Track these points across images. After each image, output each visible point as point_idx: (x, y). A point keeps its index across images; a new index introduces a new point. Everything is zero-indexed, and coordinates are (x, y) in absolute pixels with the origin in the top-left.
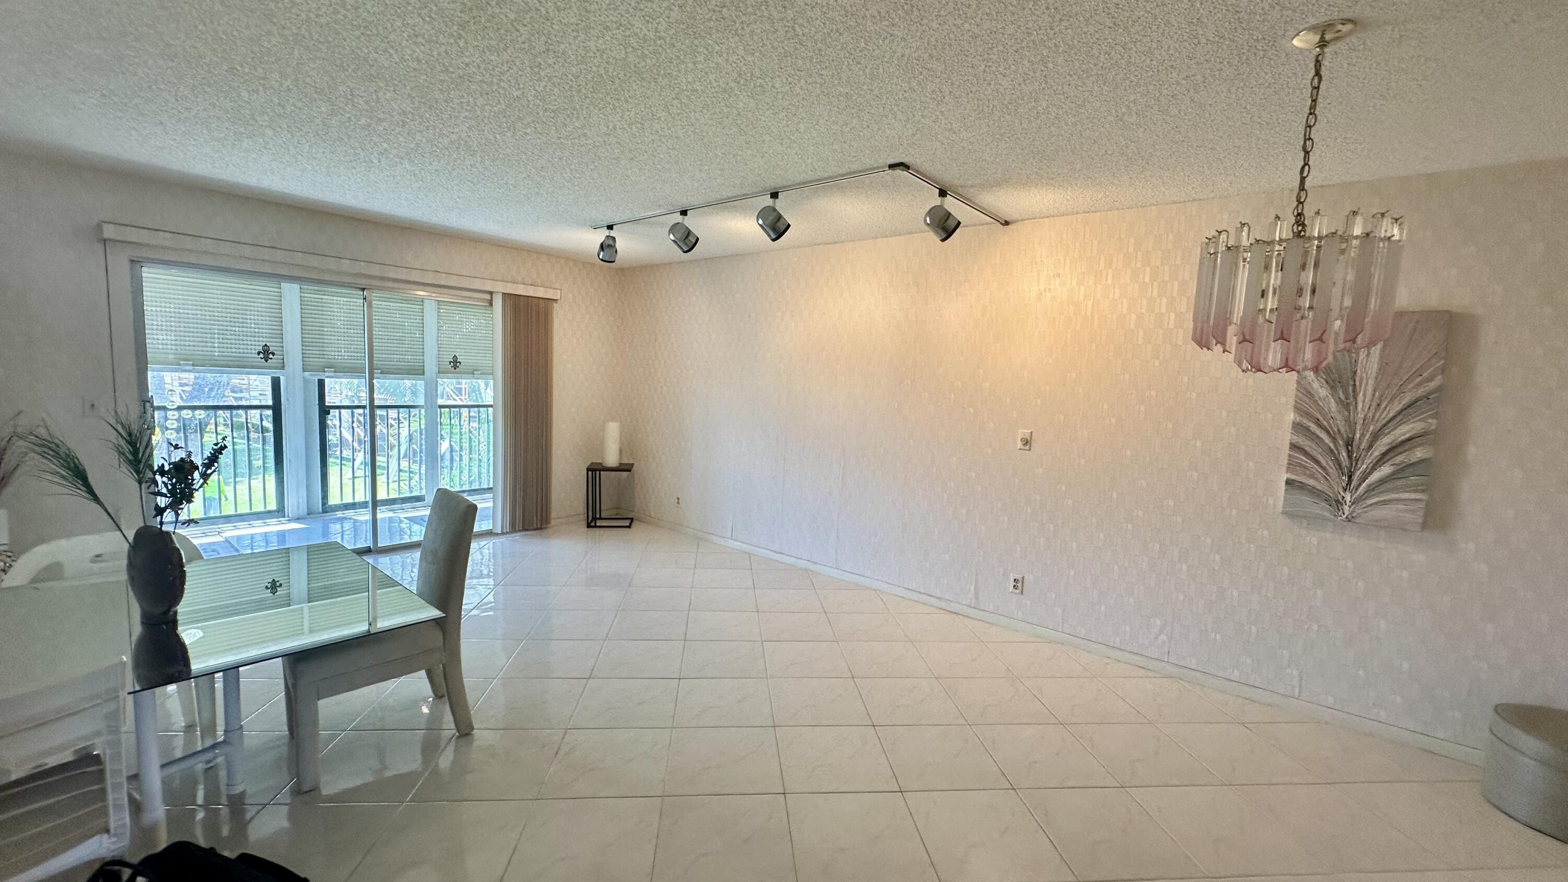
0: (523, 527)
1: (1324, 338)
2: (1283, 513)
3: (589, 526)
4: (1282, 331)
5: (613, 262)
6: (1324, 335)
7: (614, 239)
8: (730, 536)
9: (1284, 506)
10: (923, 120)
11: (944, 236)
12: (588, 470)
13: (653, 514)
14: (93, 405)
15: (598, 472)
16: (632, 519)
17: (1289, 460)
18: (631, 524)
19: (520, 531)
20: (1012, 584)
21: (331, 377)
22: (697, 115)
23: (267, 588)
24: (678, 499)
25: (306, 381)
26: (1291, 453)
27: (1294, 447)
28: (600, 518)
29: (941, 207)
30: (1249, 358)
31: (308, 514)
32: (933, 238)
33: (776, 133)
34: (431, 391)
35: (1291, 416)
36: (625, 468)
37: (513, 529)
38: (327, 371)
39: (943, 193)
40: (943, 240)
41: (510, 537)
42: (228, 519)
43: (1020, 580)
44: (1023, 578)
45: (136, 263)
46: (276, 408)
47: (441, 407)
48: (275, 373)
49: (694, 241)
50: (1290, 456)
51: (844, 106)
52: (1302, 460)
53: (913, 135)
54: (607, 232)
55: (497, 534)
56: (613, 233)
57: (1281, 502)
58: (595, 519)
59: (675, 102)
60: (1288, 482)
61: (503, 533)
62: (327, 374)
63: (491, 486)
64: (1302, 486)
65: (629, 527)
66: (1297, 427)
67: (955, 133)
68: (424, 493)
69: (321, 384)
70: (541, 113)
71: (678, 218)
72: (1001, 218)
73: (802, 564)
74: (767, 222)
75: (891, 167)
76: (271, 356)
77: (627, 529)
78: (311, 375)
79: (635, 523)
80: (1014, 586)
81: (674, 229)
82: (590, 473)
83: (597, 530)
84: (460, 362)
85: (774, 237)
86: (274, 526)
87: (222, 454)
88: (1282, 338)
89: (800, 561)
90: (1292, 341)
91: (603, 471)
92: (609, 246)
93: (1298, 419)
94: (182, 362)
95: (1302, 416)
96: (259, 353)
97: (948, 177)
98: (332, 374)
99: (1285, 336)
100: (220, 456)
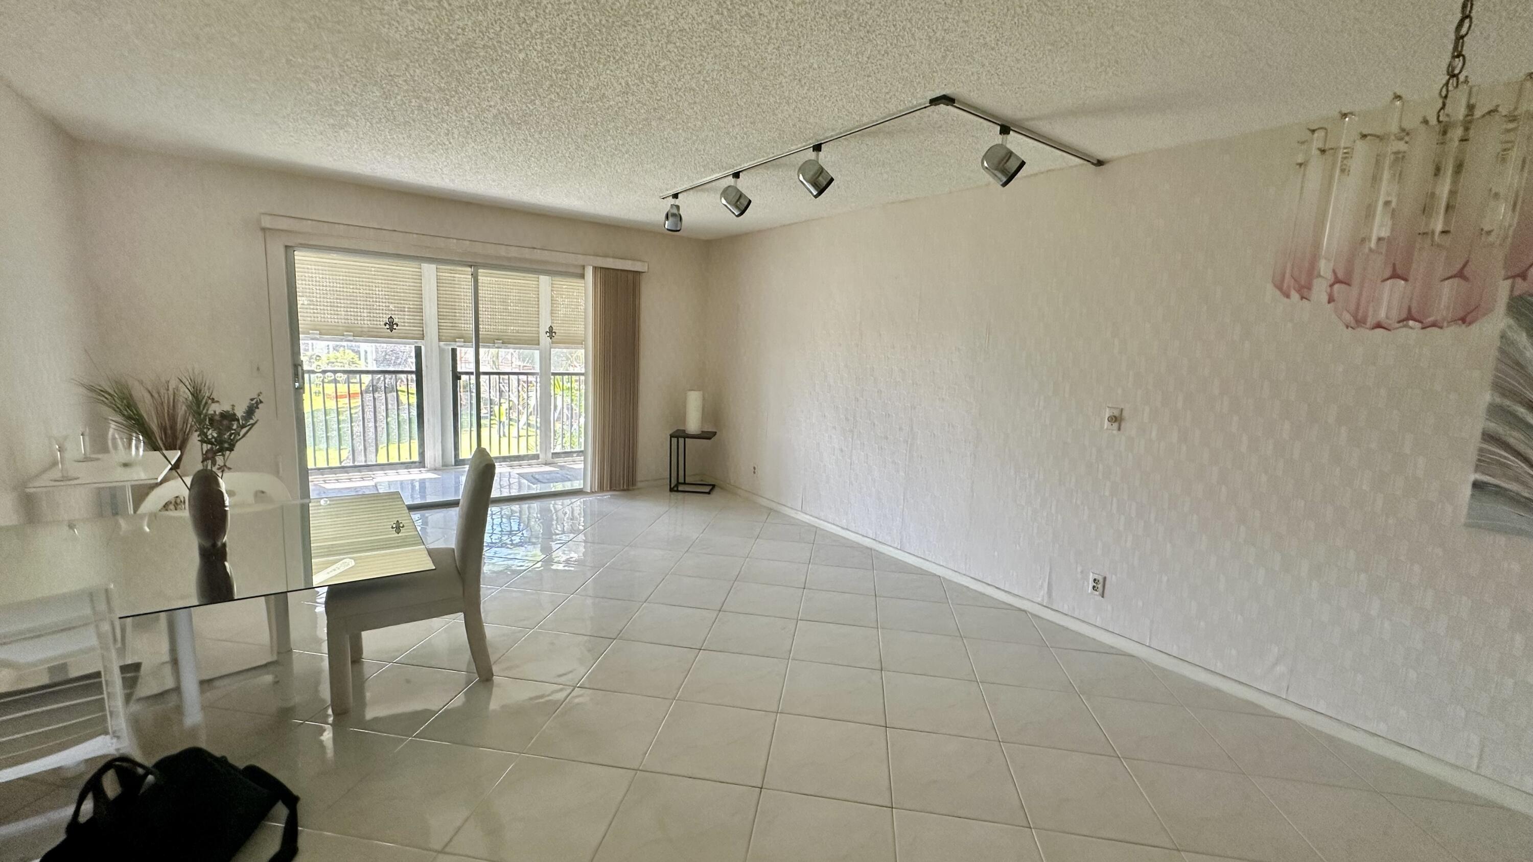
0: (610, 488)
1: (1467, 272)
2: (1467, 525)
3: (671, 490)
4: (1394, 265)
5: (679, 231)
6: (1466, 269)
7: (678, 207)
8: (800, 509)
9: (1469, 516)
10: (947, 37)
11: (1004, 179)
12: (672, 436)
13: (732, 482)
14: (258, 369)
15: (681, 440)
16: (713, 486)
17: (1479, 455)
18: (711, 490)
19: (607, 491)
20: (1091, 584)
21: (462, 347)
22: (699, 59)
23: (392, 528)
24: (754, 468)
25: (441, 351)
26: (1485, 446)
27: (1489, 437)
28: (685, 483)
29: (1001, 146)
30: (1352, 307)
31: (443, 466)
32: (991, 182)
33: (789, 73)
34: (546, 360)
35: (1487, 397)
36: (706, 436)
37: (601, 489)
38: (459, 342)
39: (1005, 130)
40: (1005, 184)
41: (599, 496)
42: (382, 467)
43: (1101, 581)
44: (1105, 579)
45: (289, 249)
46: (419, 373)
47: (554, 374)
48: (416, 343)
49: (746, 204)
50: (1481, 450)
51: (848, 29)
52: (1501, 456)
53: (944, 57)
54: (672, 201)
55: (587, 493)
56: (677, 202)
57: (1465, 511)
58: (678, 483)
59: (670, 46)
60: (1476, 485)
61: (592, 492)
62: (458, 344)
63: (582, 449)
64: (1500, 493)
65: (709, 493)
66: (1495, 411)
67: (993, 49)
68: (538, 452)
69: (454, 351)
70: (554, 75)
71: (731, 181)
72: (1092, 157)
73: (868, 542)
74: (807, 177)
75: (934, 101)
76: (395, 327)
77: (707, 495)
78: (447, 345)
79: (717, 490)
80: (1094, 587)
81: (725, 193)
82: (674, 440)
83: (680, 495)
84: (555, 333)
85: (815, 193)
86: (416, 475)
87: (258, 408)
88: (1395, 276)
89: (866, 539)
90: (1411, 278)
91: (688, 437)
92: (674, 215)
93: (1498, 400)
94: (345, 333)
95: (1503, 395)
96: (385, 325)
97: (1008, 110)
98: (462, 344)
99: (1399, 272)
100: (257, 410)
